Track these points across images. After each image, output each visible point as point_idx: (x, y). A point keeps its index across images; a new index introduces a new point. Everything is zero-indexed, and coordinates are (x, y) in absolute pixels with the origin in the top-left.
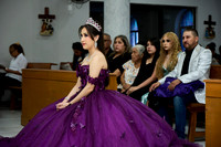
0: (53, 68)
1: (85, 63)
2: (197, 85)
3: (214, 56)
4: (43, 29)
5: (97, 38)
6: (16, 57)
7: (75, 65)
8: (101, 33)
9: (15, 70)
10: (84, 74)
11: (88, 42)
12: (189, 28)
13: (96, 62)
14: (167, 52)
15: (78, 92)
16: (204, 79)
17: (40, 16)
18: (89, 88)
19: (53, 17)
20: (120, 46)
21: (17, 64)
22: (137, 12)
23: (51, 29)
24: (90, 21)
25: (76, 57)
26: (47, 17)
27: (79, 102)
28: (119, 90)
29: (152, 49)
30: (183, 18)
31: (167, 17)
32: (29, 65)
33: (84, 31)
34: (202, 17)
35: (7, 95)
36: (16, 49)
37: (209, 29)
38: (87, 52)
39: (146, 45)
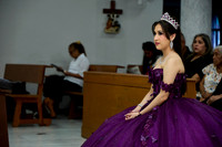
0: (120, 71)
1: (157, 66)
4: (108, 25)
5: (173, 38)
6: (76, 58)
9: (75, 72)
17: (105, 11)
18: (162, 96)
19: (120, 12)
20: (200, 47)
21: (78, 66)
23: (117, 25)
27: (151, 112)
28: (198, 98)
32: (91, 68)
36: (77, 49)
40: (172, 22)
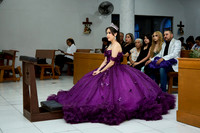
0: (91, 52)
1: (109, 49)
2: (173, 61)
3: (183, 45)
4: (86, 30)
5: (115, 35)
6: (70, 46)
7: (104, 50)
8: (118, 32)
9: (70, 53)
10: (108, 55)
11: (111, 37)
12: (168, 29)
13: (115, 49)
14: (156, 42)
15: (105, 65)
16: (177, 58)
17: (84, 23)
18: (111, 63)
19: (91, 23)
20: (129, 39)
21: (71, 50)
22: (139, 20)
23: (90, 30)
24: (112, 25)
25: (104, 46)
26: (87, 23)
27: (106, 71)
28: (128, 64)
29: (147, 41)
30: (165, 23)
31: (156, 23)
32: (78, 51)
33: (109, 30)
34: (176, 23)
35: (66, 67)
37: (180, 29)
38: (110, 43)
39: (143, 39)
40: (115, 27)
